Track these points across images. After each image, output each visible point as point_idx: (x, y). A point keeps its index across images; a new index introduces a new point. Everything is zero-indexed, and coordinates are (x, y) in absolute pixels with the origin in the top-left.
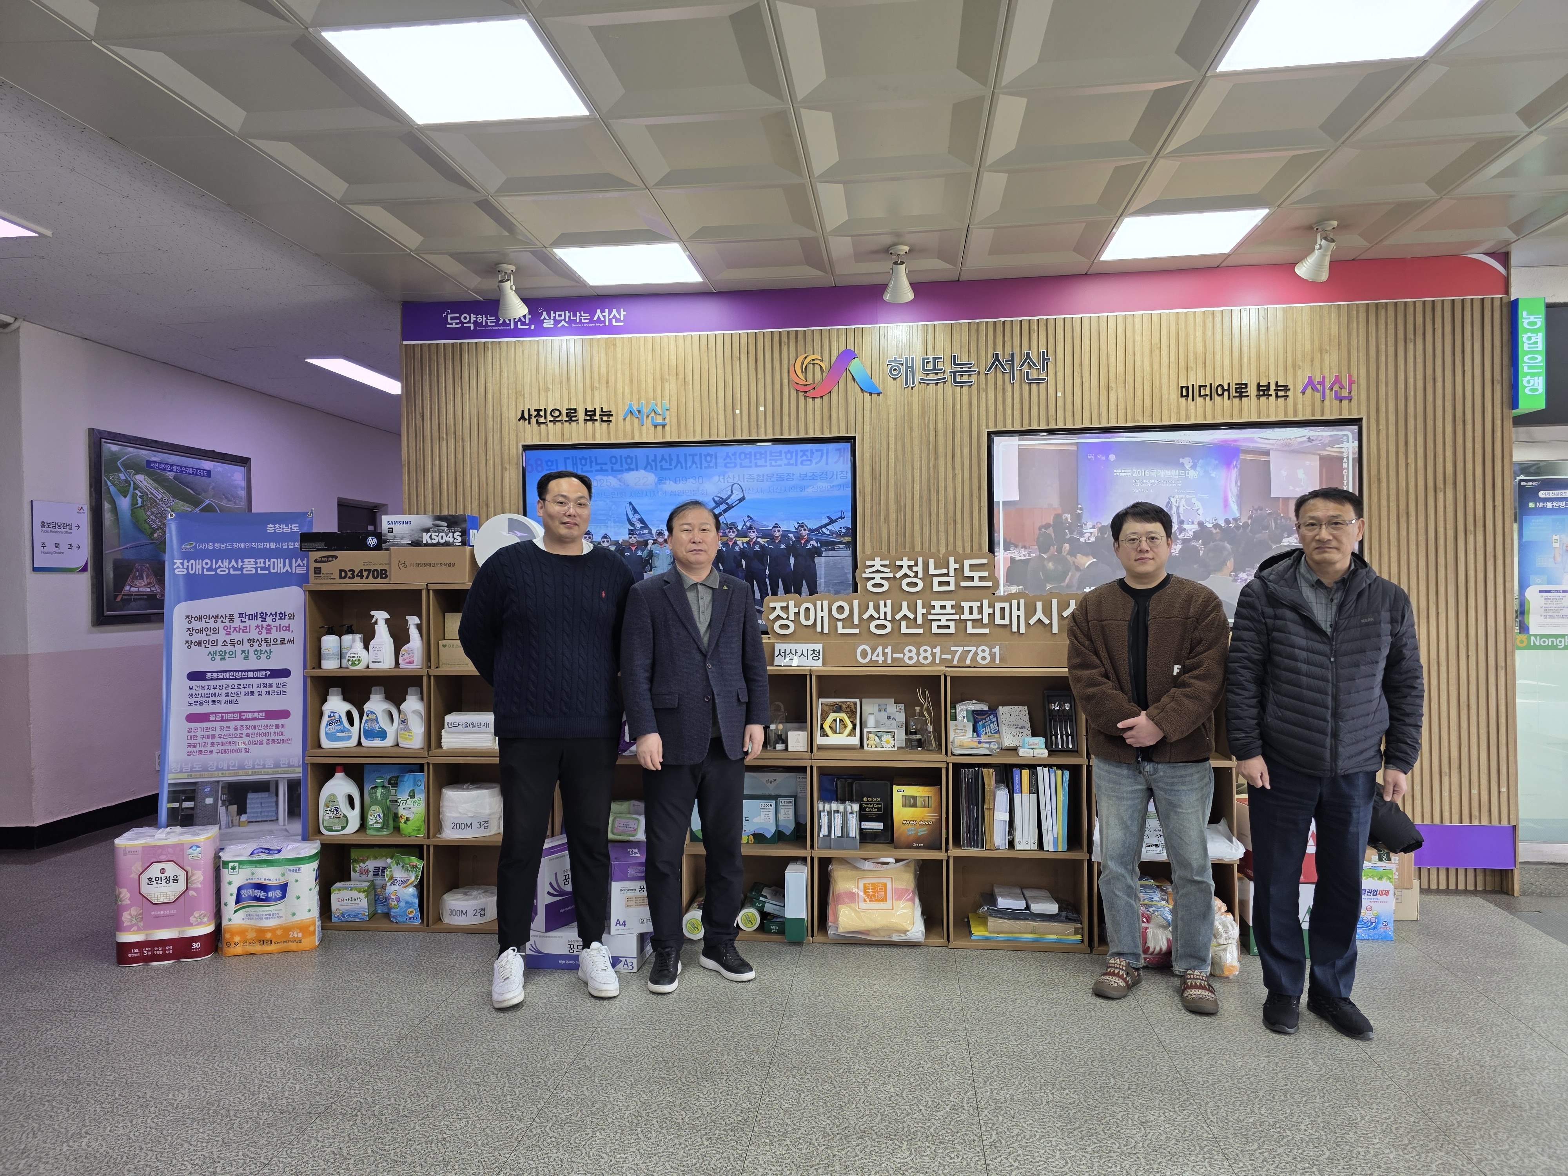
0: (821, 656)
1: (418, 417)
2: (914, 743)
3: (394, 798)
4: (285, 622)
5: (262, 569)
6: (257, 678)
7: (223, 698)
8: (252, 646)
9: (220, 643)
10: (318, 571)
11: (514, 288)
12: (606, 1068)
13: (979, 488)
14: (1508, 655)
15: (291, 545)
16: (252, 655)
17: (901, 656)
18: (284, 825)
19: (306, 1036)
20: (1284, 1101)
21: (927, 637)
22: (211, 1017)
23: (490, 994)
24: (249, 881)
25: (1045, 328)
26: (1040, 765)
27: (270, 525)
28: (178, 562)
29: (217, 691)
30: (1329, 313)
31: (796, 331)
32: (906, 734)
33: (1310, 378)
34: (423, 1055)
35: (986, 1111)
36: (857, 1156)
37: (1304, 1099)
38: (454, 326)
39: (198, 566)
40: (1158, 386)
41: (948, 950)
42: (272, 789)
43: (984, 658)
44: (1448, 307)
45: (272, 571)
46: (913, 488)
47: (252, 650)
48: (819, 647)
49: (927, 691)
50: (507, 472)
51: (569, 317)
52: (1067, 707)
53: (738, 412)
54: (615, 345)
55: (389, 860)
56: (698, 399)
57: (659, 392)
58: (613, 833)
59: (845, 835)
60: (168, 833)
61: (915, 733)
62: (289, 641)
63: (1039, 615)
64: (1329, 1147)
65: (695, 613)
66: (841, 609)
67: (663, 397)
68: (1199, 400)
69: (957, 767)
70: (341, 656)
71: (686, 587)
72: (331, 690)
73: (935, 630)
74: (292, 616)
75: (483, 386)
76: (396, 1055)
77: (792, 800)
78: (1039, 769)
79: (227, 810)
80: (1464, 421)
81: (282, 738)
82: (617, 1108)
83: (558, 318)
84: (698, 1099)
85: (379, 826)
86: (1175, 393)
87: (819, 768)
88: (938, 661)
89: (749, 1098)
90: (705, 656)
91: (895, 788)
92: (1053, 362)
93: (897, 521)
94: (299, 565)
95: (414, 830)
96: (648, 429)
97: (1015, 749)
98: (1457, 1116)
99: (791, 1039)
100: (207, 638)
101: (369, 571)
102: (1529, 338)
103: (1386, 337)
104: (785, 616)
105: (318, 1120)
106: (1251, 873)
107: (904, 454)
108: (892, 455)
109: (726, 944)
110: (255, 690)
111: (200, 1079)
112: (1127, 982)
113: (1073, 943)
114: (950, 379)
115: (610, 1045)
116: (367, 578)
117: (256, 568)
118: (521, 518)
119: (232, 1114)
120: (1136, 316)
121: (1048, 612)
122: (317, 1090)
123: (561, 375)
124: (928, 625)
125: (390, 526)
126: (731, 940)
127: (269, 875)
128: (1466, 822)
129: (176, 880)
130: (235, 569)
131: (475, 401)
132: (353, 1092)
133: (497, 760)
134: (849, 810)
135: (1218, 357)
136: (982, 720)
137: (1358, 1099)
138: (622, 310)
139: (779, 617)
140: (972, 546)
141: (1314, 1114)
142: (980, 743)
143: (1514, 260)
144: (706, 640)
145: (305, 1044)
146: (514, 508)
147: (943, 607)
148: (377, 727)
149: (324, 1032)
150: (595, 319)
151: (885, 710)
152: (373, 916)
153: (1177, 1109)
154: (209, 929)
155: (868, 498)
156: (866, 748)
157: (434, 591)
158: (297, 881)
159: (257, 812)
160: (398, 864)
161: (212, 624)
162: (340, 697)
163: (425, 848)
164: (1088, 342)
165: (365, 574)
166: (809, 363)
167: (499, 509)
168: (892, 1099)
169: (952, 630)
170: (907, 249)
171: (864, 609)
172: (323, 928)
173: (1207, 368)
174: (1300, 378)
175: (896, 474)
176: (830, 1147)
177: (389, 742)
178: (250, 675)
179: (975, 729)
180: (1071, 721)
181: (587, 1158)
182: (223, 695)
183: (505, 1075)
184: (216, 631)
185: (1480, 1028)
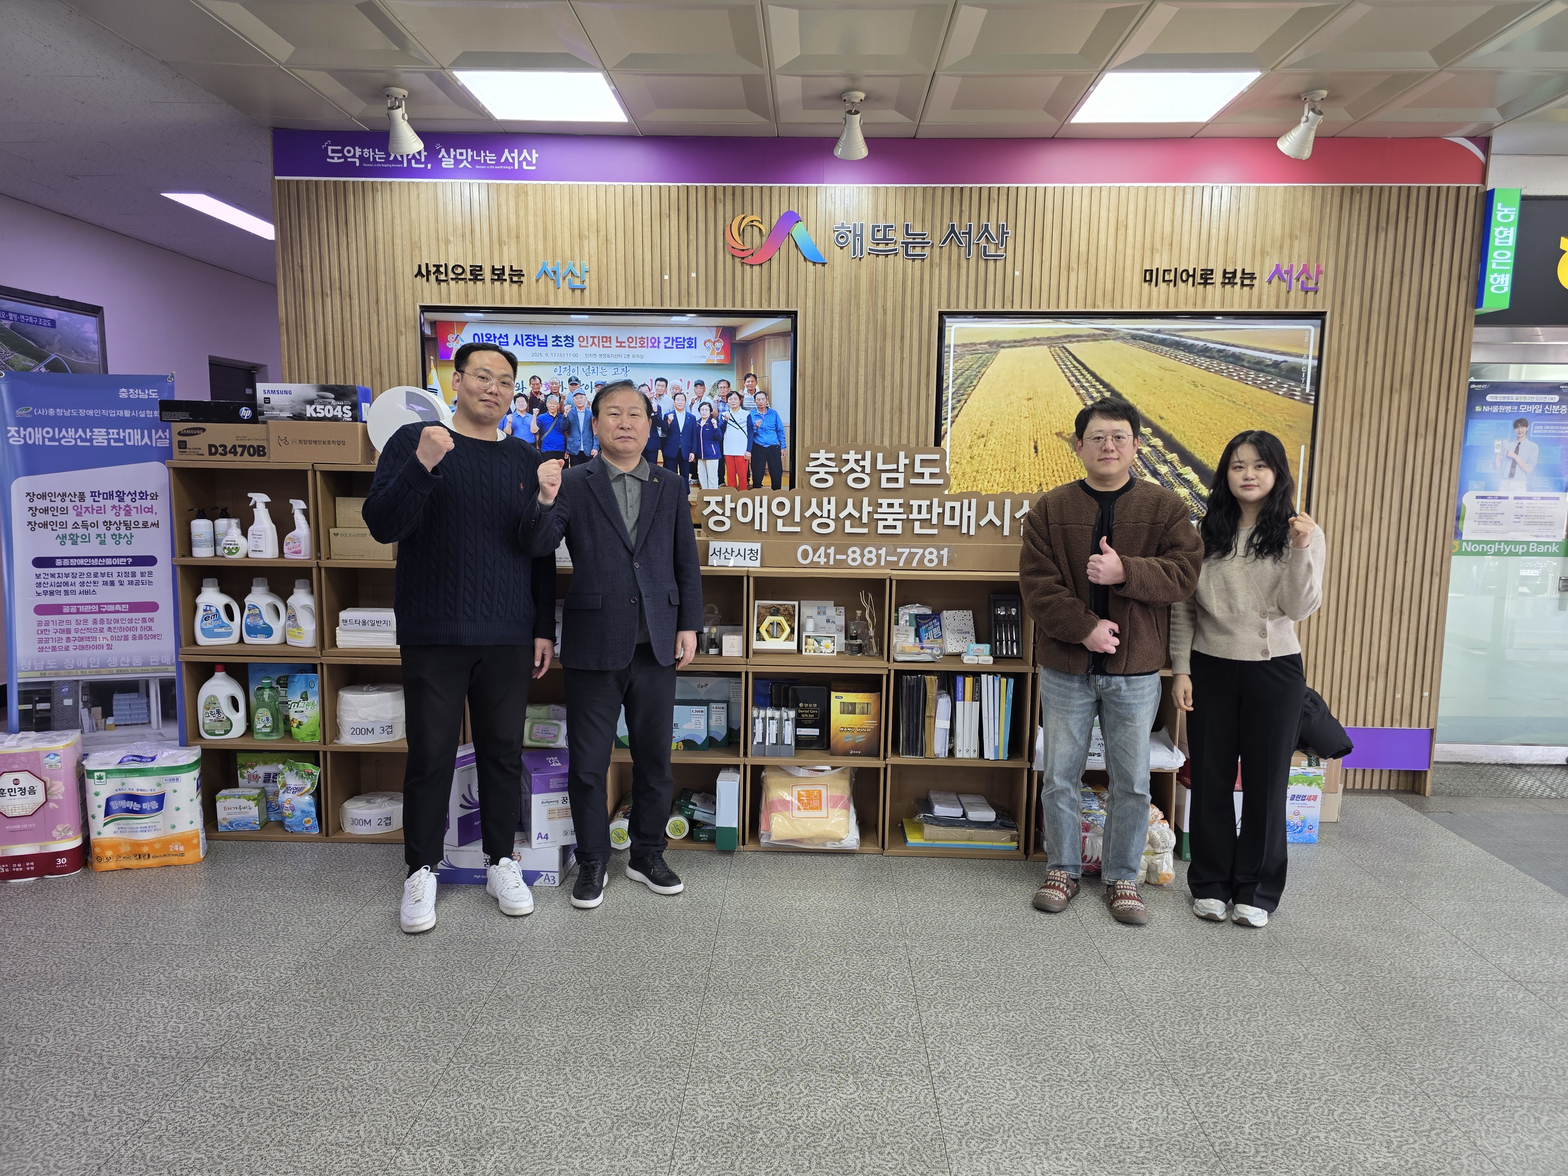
0: (759, 557)
1: (296, 267)
2: (856, 648)
3: (284, 699)
4: (147, 503)
5: (116, 440)
6: (117, 565)
7: (78, 588)
8: (108, 529)
9: (70, 525)
10: (182, 445)
11: (406, 117)
12: (529, 997)
13: (928, 374)
14: (1445, 562)
15: (149, 414)
16: (109, 540)
17: (844, 557)
18: (158, 728)
19: (191, 965)
20: (1227, 1019)
21: (873, 537)
22: (80, 944)
23: (398, 914)
24: (119, 792)
25: (1005, 197)
26: (984, 673)
27: (123, 390)
28: (13, 430)
29: (70, 580)
30: (1303, 195)
31: (734, 187)
32: (846, 638)
33: (1278, 266)
34: (325, 986)
35: (932, 1038)
36: (801, 1092)
37: (1247, 1016)
38: (336, 160)
39: (38, 436)
40: (1121, 269)
41: (883, 858)
42: (142, 689)
43: (931, 561)
44: (1423, 194)
45: (128, 443)
46: (857, 371)
47: (108, 534)
48: (757, 546)
49: (870, 595)
50: (404, 337)
51: (472, 156)
52: (1013, 611)
53: (666, 277)
54: (526, 193)
55: (281, 766)
56: (621, 261)
57: (577, 250)
58: (531, 739)
59: (780, 742)
60: (21, 739)
61: (856, 638)
62: (153, 525)
63: (991, 515)
64: (1276, 1069)
65: (622, 507)
66: (781, 505)
67: (581, 257)
68: (1162, 285)
69: (899, 674)
70: (215, 543)
71: (611, 478)
72: (205, 581)
73: (881, 530)
74: (155, 496)
75: (372, 235)
76: (294, 987)
77: (724, 705)
78: (984, 677)
79: (90, 712)
80: (1427, 319)
81: (150, 633)
82: (542, 1045)
83: (458, 157)
84: (629, 1031)
85: (268, 730)
86: (1138, 277)
87: (754, 673)
88: (883, 563)
89: (684, 1028)
90: (631, 554)
91: (833, 694)
92: (1013, 236)
93: (839, 408)
94: (160, 438)
95: (308, 735)
96: (564, 293)
97: (959, 655)
98: (1395, 1033)
99: (727, 960)
100: (54, 519)
101: (244, 447)
102: (1501, 233)
103: (1358, 225)
104: (720, 511)
105: (206, 1066)
106: (1188, 781)
107: (849, 333)
108: (836, 334)
109: (654, 856)
110: (116, 579)
111: (67, 1019)
112: (1067, 895)
113: (1009, 850)
114: (901, 251)
115: (532, 971)
116: (242, 455)
117: (109, 440)
118: (420, 391)
119: (105, 1062)
120: (1103, 189)
121: (1000, 514)
122: (204, 1030)
123: (463, 226)
124: (873, 524)
125: (267, 396)
126: (659, 852)
127: (141, 785)
128: (1387, 726)
129: (32, 791)
130: (83, 440)
131: (364, 252)
132: (245, 1031)
133: (399, 662)
134: (785, 717)
135: (1185, 239)
136: (925, 624)
137: (1299, 1016)
138: (534, 151)
139: (714, 513)
140: (917, 438)
141: (1258, 1033)
142: (922, 648)
143: (1495, 146)
144: (633, 538)
145: (190, 975)
146: (412, 378)
147: (891, 505)
148: (261, 623)
149: (212, 961)
150: (503, 160)
151: (824, 613)
152: (265, 824)
153: (1124, 1031)
154: (74, 843)
155: (809, 381)
156: (804, 653)
157: (321, 472)
158: (175, 791)
159: (126, 715)
160: (291, 770)
161: (58, 503)
162: (216, 589)
163: (321, 754)
164: (1051, 216)
165: (239, 450)
166: (746, 225)
167: (394, 379)
168: (835, 1026)
169: (899, 531)
170: (862, 95)
171: (806, 505)
172: (208, 838)
173: (1173, 250)
174: (1267, 266)
175: (840, 355)
176: (773, 1083)
177: (275, 639)
178: (109, 562)
179: (918, 634)
180: (1017, 627)
181: (511, 1104)
182: (77, 585)
183: (417, 1008)
184: (65, 511)
185: (1408, 937)
